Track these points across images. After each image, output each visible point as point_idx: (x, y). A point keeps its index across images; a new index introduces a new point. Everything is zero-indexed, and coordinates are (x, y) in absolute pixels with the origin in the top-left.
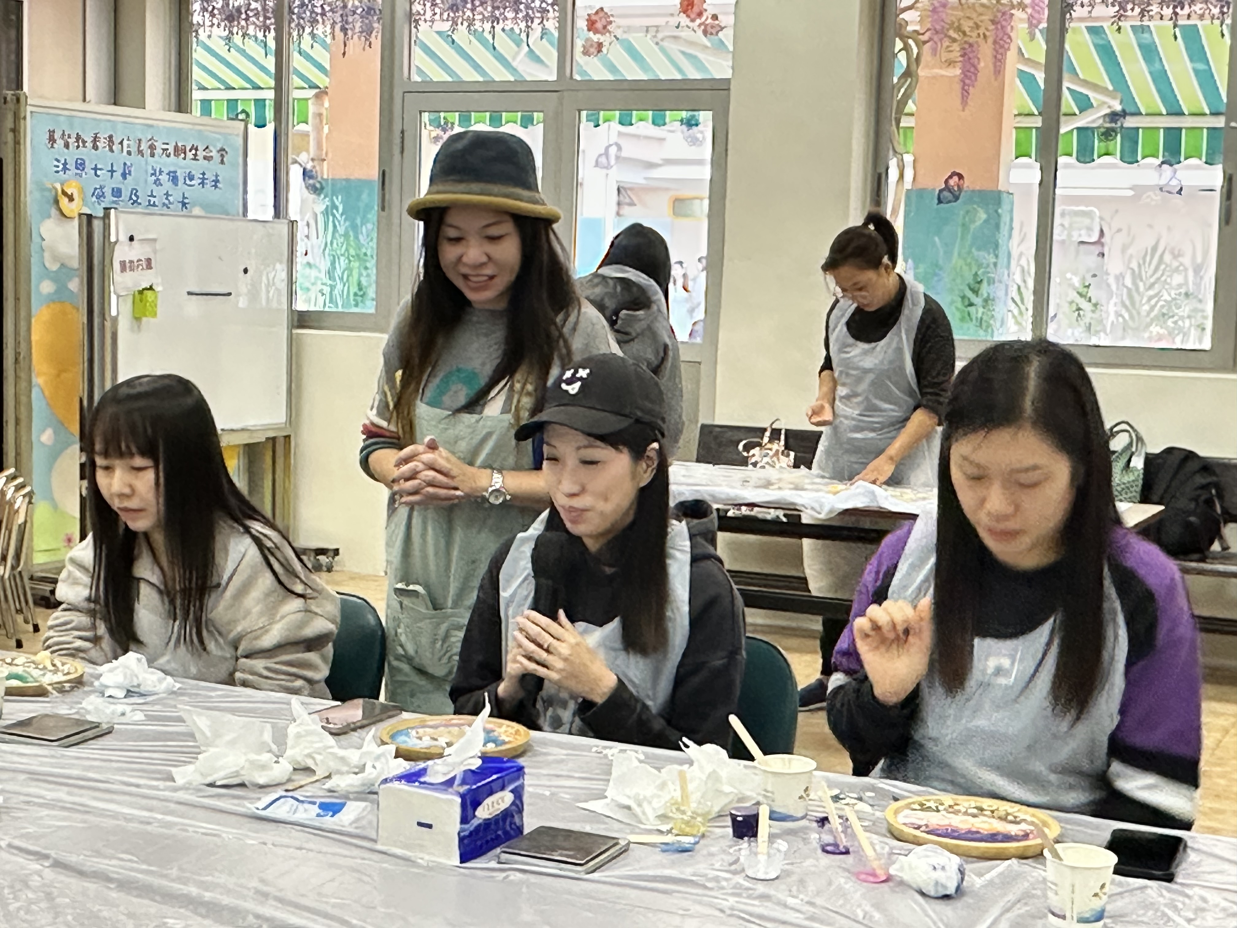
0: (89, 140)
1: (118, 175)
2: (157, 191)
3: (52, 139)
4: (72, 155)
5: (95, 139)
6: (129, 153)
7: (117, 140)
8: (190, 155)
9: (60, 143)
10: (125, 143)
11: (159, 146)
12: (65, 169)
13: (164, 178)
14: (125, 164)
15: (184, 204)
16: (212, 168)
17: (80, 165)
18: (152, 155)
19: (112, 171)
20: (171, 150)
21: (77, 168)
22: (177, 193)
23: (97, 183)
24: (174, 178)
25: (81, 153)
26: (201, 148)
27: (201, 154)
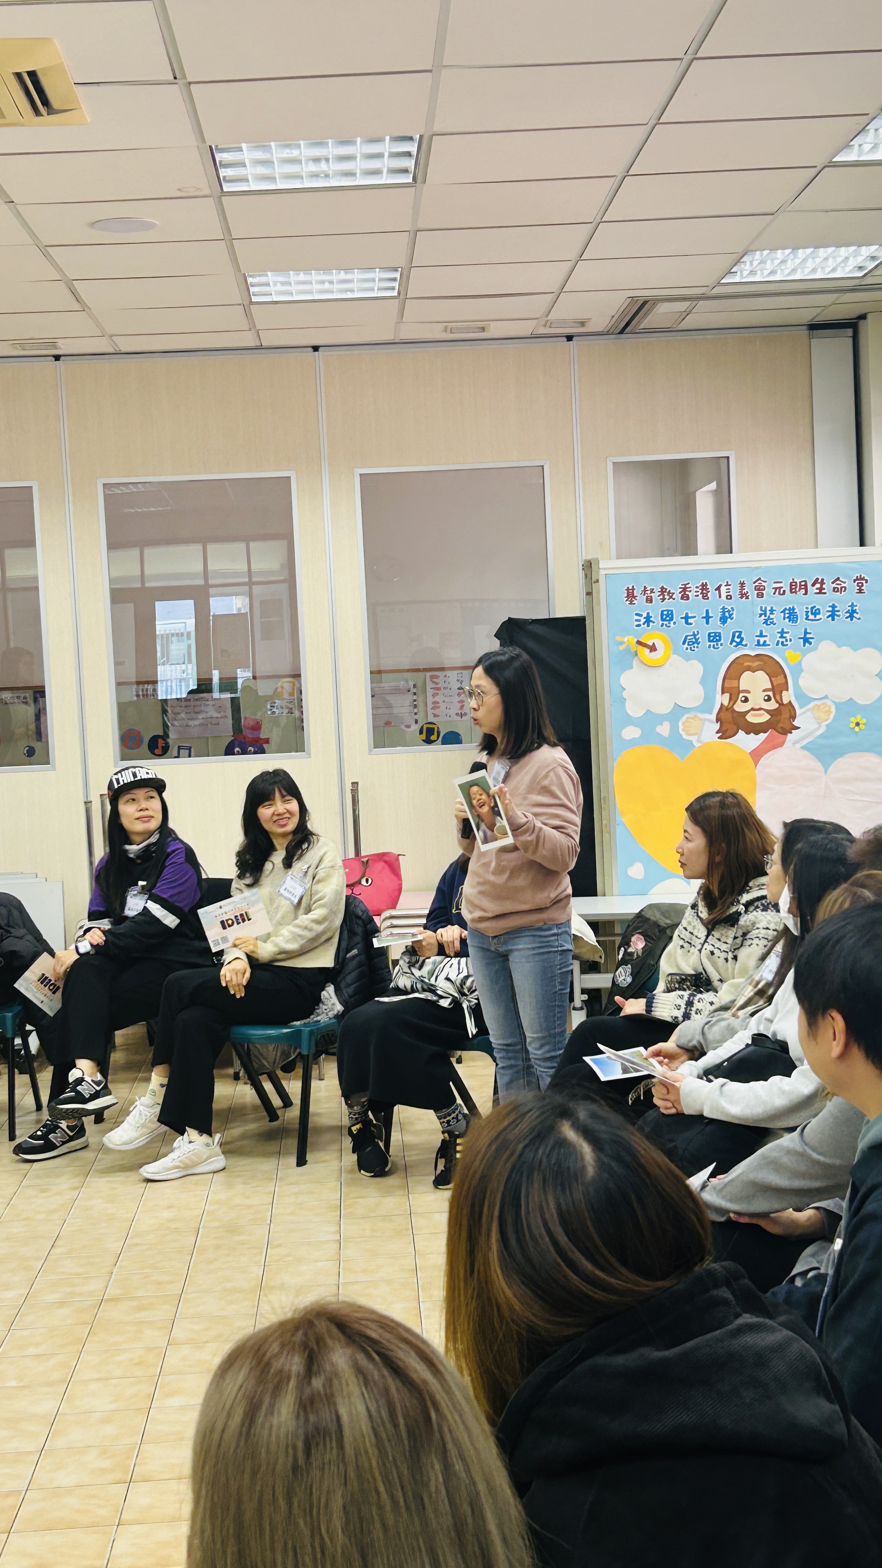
0: (677, 591)
1: (715, 621)
2: (766, 630)
3: (631, 595)
4: (657, 608)
5: (684, 589)
6: (729, 597)
7: (712, 588)
8: (812, 590)
9: (640, 599)
10: (723, 589)
11: (769, 586)
12: (648, 620)
13: (777, 617)
14: (724, 608)
15: (806, 640)
16: (846, 599)
17: (667, 616)
18: (760, 596)
19: (707, 618)
20: (786, 589)
21: (662, 619)
22: (794, 631)
23: (689, 631)
24: (792, 615)
25: (668, 604)
26: (828, 581)
27: (828, 586)
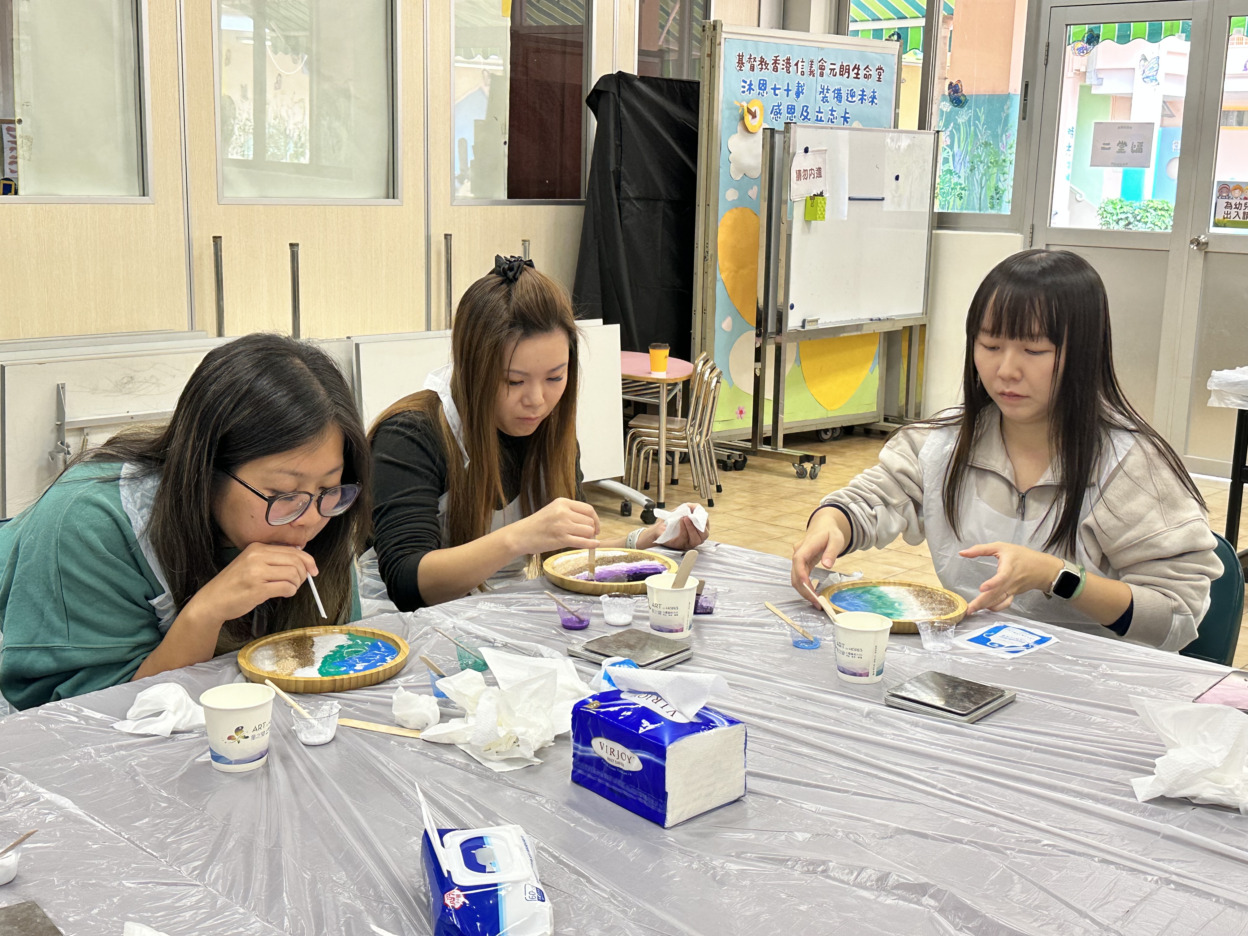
0: (771, 63)
1: (792, 94)
2: (824, 107)
3: (741, 63)
4: (755, 77)
5: (776, 62)
6: (803, 73)
7: (793, 63)
8: (852, 74)
9: (747, 66)
10: (800, 64)
12: (750, 89)
13: (830, 95)
14: (799, 83)
15: (845, 119)
16: (870, 85)
17: (763, 85)
18: (822, 75)
19: (788, 90)
20: (838, 70)
21: (760, 89)
22: (839, 110)
23: (776, 102)
24: (839, 95)
25: (764, 74)
26: (862, 68)
27: (862, 73)
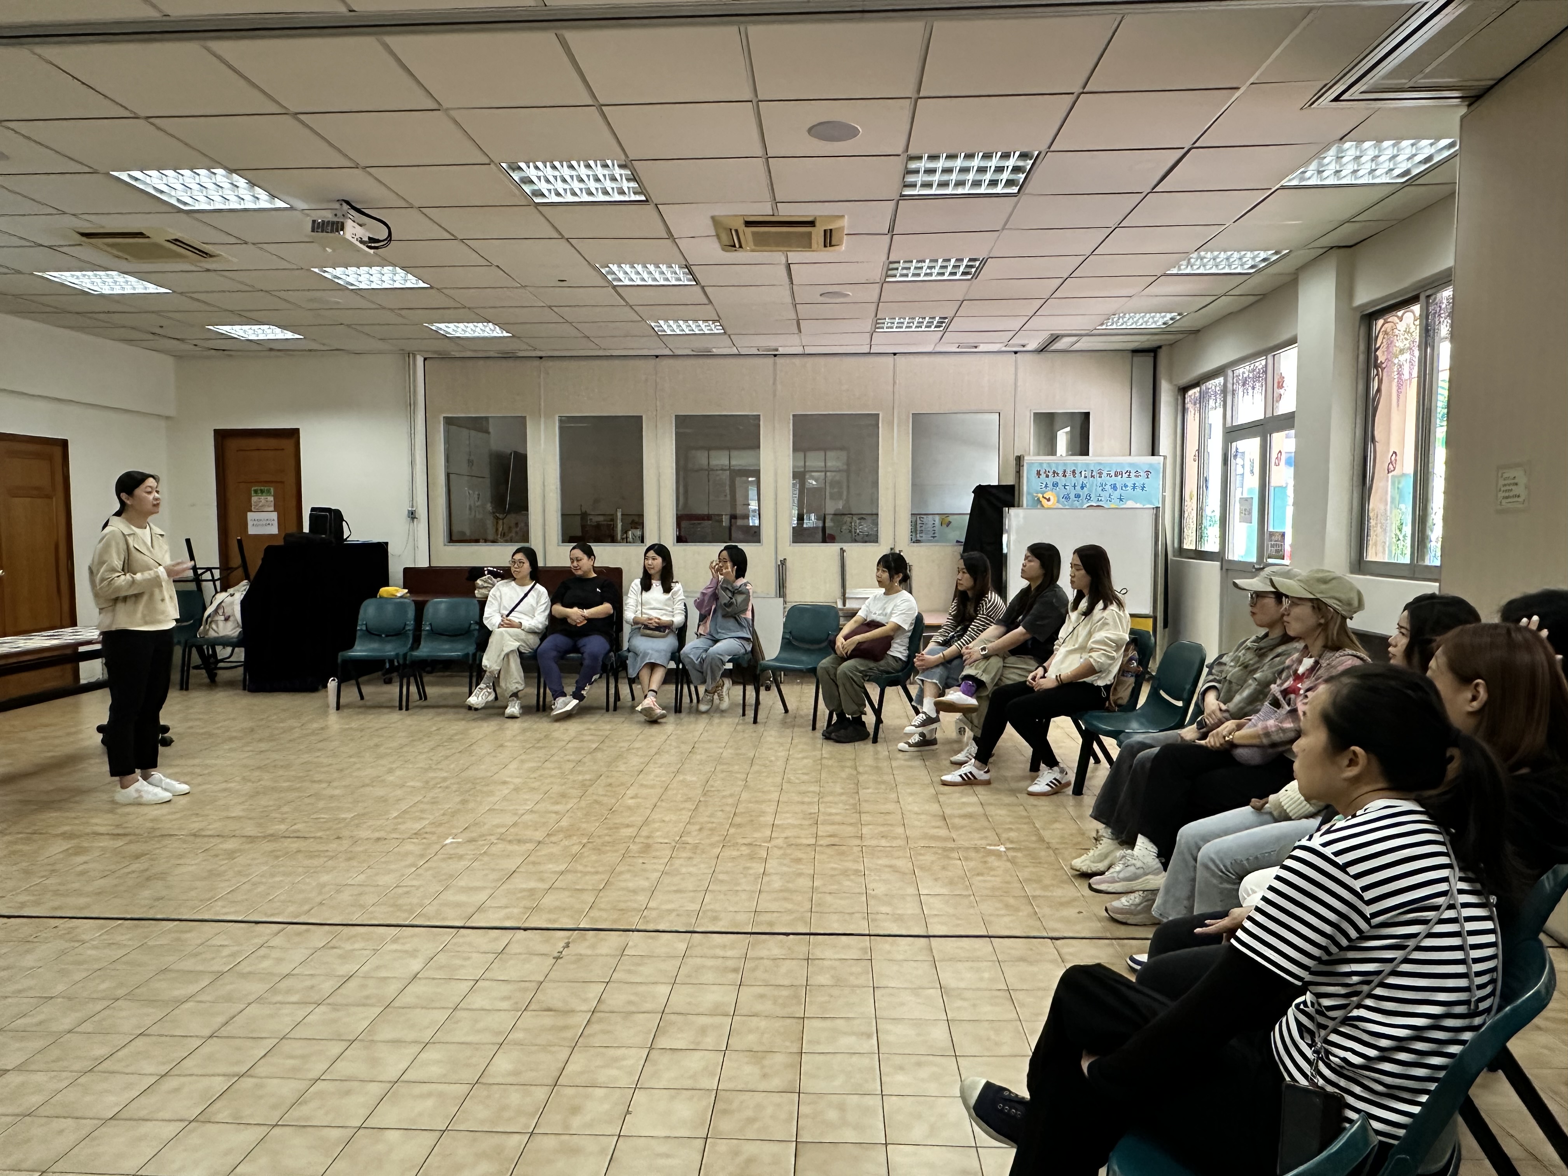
0: (1061, 473)
1: (1078, 488)
2: (1102, 494)
3: (1039, 473)
4: (1051, 480)
5: (1065, 471)
6: (1086, 477)
7: (1078, 472)
8: (1125, 475)
9: (1043, 476)
10: (1083, 473)
11: (1105, 473)
12: (1046, 486)
13: (1108, 487)
15: (1121, 500)
16: (1139, 481)
17: (1055, 485)
18: (1100, 477)
19: (1075, 486)
20: (1114, 474)
22: (1116, 494)
23: (1065, 492)
24: (1114, 487)
25: (1057, 479)
26: (1133, 472)
27: (1133, 475)
